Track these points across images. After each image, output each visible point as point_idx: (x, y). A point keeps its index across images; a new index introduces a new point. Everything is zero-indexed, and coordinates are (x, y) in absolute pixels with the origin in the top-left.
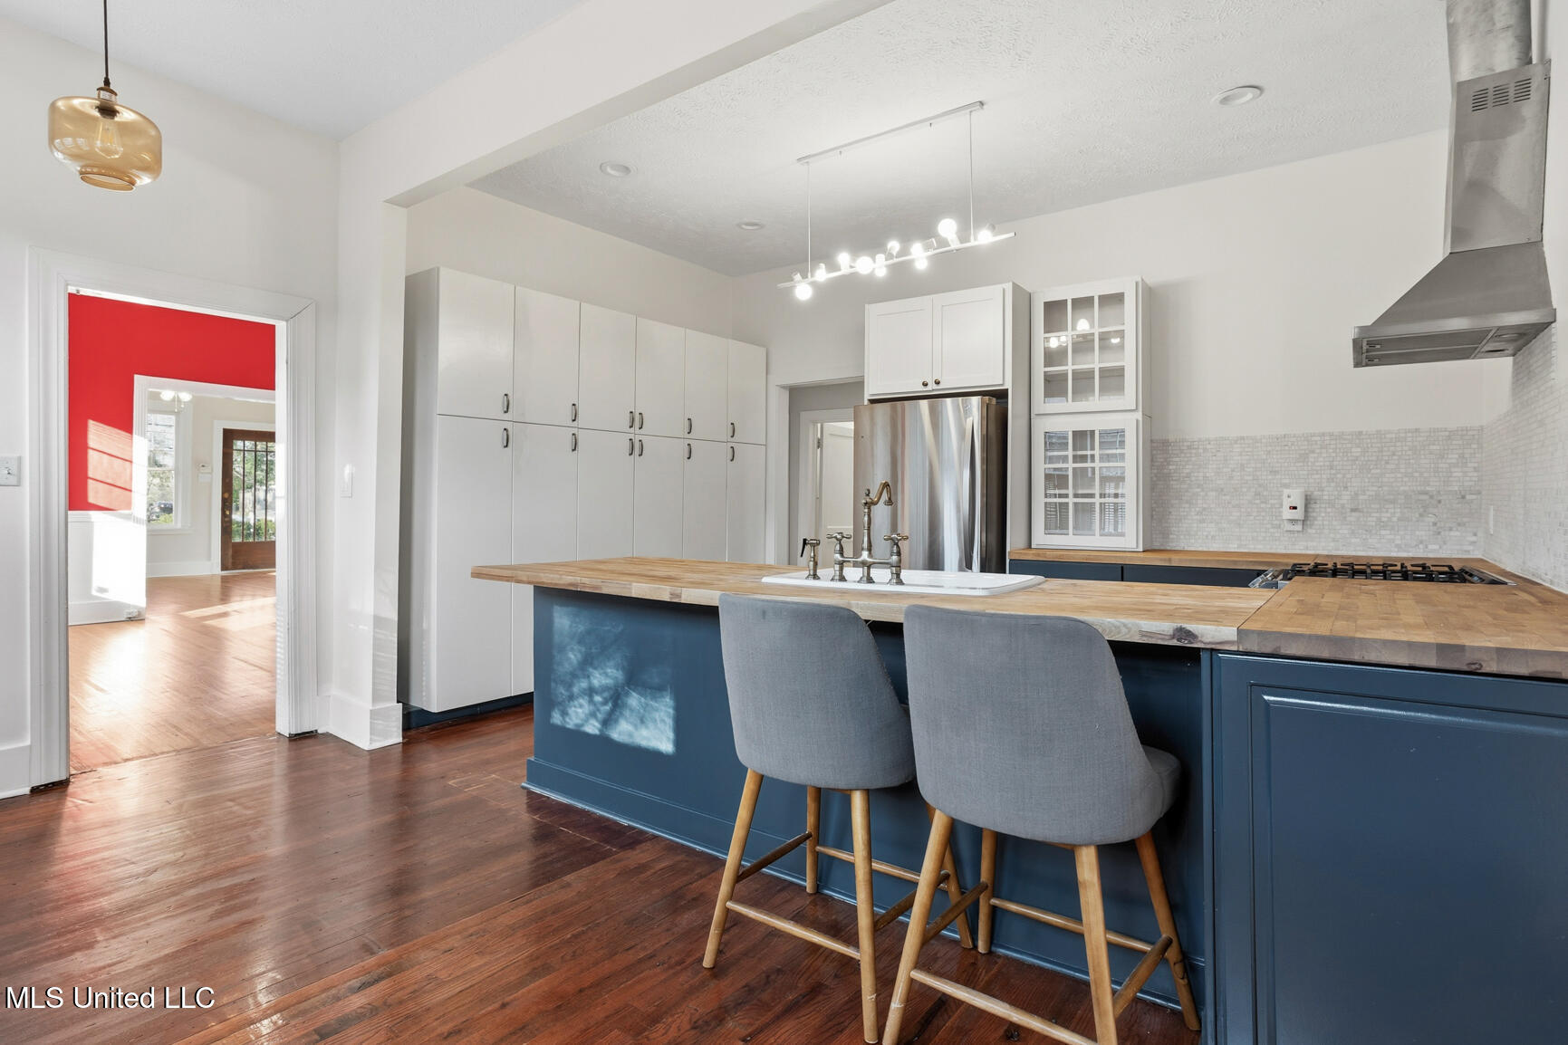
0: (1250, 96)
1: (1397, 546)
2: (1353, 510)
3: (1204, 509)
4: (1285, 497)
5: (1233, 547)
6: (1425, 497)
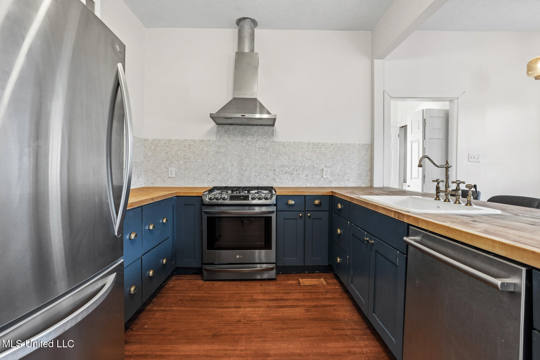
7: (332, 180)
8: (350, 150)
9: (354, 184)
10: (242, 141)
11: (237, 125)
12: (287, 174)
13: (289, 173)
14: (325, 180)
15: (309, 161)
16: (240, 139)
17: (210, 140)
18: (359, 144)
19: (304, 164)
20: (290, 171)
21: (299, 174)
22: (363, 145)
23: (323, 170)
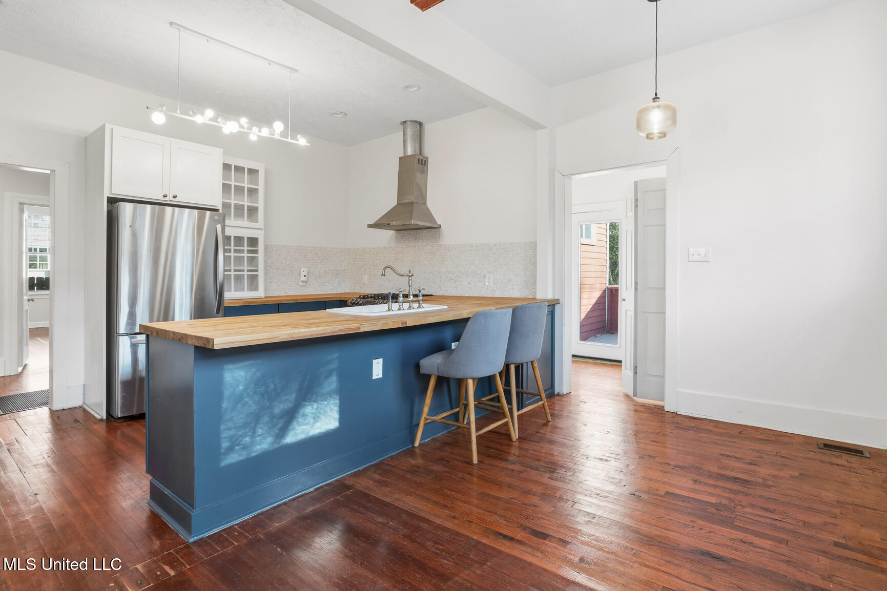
0: (341, 116)
1: (330, 290)
2: (319, 277)
3: (272, 277)
4: (302, 271)
5: (282, 294)
6: (336, 272)
7: (495, 289)
8: (514, 251)
9: (519, 294)
10: (414, 246)
11: (411, 229)
12: (452, 281)
13: (453, 279)
14: (488, 289)
15: (472, 266)
16: (413, 245)
17: (391, 247)
18: (525, 243)
19: (467, 270)
20: (454, 277)
21: (462, 282)
22: (530, 243)
23: (485, 276)
